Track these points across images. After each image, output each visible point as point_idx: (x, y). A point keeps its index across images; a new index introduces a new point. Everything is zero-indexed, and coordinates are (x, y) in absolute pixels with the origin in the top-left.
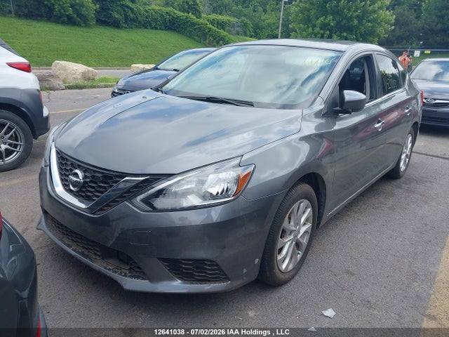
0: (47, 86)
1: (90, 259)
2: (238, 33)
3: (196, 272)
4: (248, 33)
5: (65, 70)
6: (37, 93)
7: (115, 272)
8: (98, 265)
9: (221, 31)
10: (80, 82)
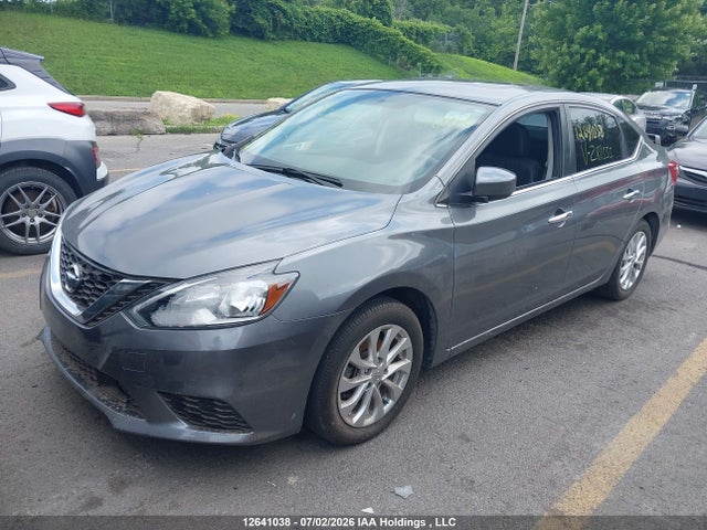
0: (141, 129)
1: (85, 385)
2: (449, 50)
3: (206, 415)
4: (465, 49)
5: (169, 105)
6: (90, 146)
7: (108, 405)
8: (91, 394)
9: (420, 46)
10: (189, 123)
